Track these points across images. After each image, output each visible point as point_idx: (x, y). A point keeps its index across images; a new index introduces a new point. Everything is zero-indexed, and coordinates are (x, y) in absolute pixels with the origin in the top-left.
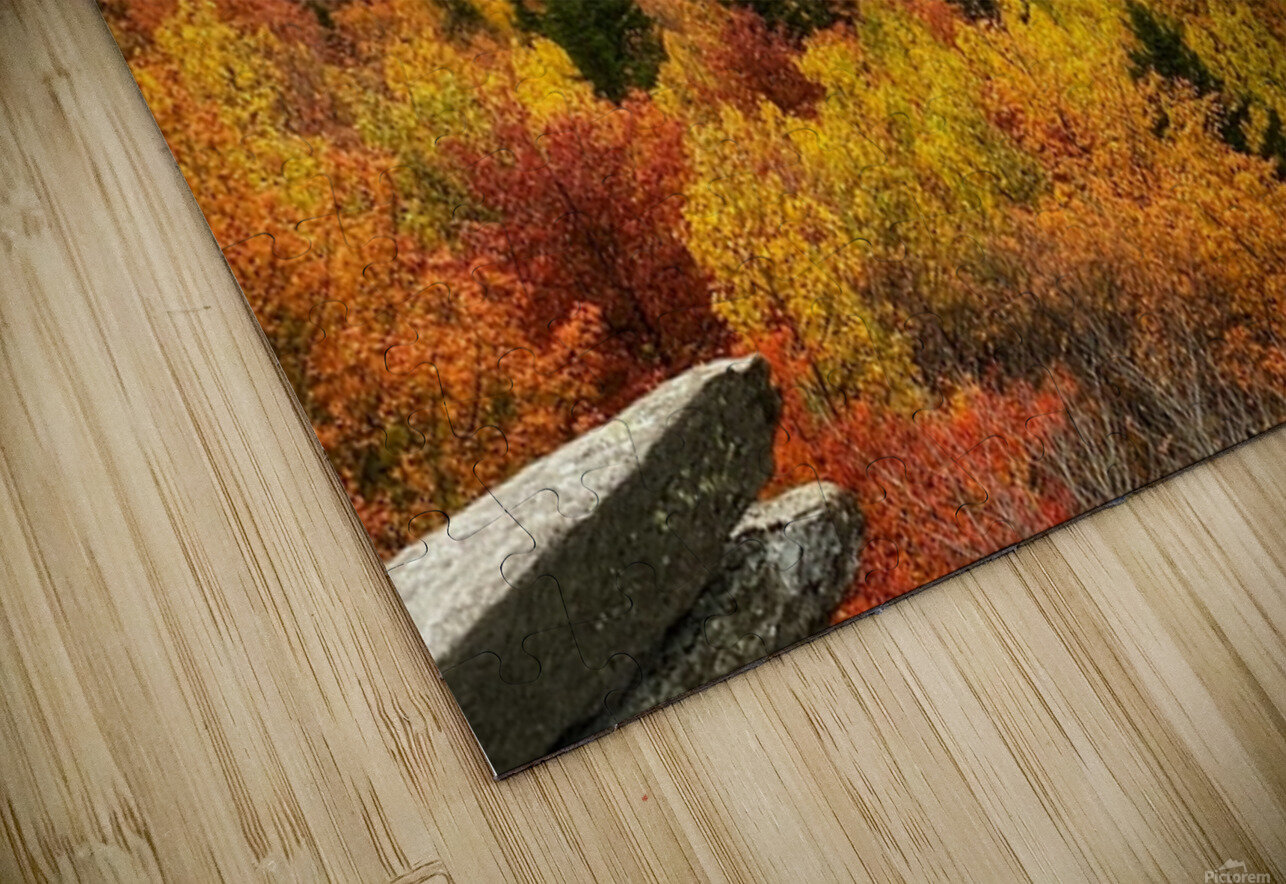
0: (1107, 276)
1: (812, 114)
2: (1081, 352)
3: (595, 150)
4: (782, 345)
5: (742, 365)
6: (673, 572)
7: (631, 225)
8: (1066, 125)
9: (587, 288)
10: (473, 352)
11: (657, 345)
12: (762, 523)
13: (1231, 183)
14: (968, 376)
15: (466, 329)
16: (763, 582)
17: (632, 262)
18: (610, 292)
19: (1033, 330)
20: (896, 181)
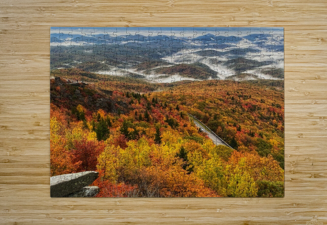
0: (151, 177)
1: (124, 149)
2: (141, 184)
3: (93, 145)
4: (102, 172)
5: (96, 172)
6: (74, 189)
7: (92, 155)
8: (160, 159)
9: (82, 159)
10: (65, 162)
11: (87, 167)
12: (87, 188)
13: (179, 172)
14: (124, 182)
15: (65, 159)
16: (83, 193)
17: (90, 158)
18: (85, 161)
19: (136, 180)
20: (130, 159)
